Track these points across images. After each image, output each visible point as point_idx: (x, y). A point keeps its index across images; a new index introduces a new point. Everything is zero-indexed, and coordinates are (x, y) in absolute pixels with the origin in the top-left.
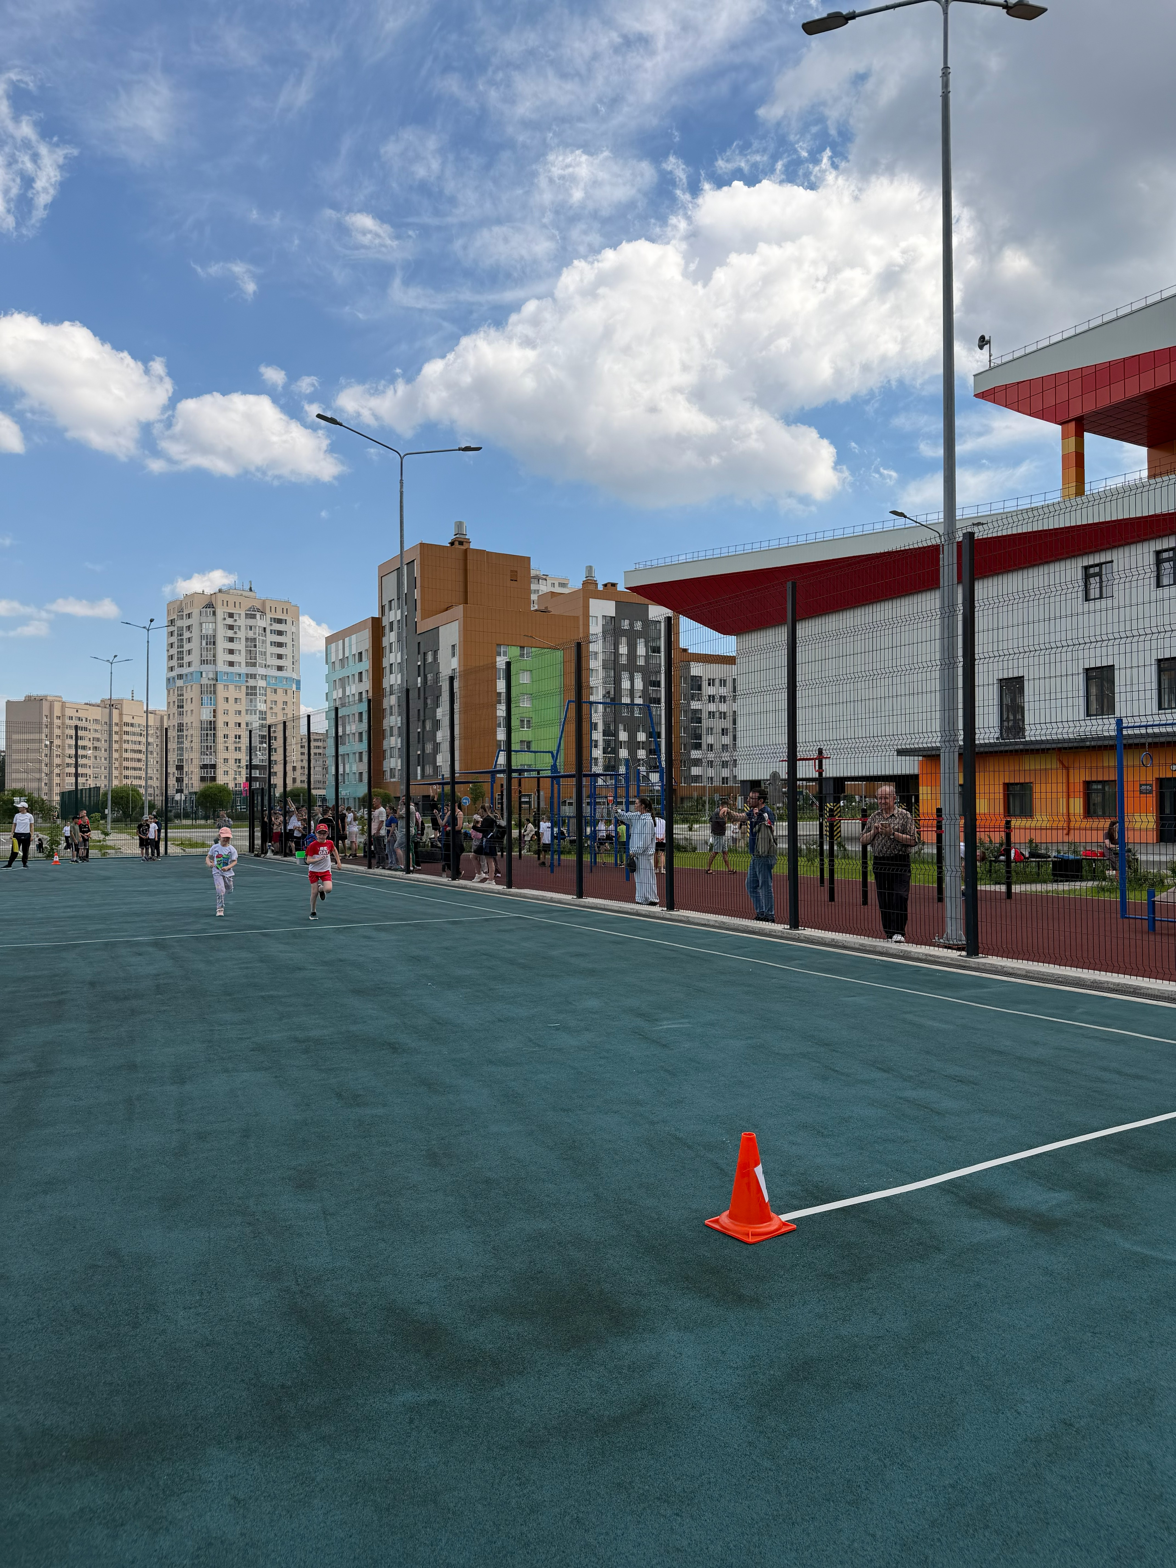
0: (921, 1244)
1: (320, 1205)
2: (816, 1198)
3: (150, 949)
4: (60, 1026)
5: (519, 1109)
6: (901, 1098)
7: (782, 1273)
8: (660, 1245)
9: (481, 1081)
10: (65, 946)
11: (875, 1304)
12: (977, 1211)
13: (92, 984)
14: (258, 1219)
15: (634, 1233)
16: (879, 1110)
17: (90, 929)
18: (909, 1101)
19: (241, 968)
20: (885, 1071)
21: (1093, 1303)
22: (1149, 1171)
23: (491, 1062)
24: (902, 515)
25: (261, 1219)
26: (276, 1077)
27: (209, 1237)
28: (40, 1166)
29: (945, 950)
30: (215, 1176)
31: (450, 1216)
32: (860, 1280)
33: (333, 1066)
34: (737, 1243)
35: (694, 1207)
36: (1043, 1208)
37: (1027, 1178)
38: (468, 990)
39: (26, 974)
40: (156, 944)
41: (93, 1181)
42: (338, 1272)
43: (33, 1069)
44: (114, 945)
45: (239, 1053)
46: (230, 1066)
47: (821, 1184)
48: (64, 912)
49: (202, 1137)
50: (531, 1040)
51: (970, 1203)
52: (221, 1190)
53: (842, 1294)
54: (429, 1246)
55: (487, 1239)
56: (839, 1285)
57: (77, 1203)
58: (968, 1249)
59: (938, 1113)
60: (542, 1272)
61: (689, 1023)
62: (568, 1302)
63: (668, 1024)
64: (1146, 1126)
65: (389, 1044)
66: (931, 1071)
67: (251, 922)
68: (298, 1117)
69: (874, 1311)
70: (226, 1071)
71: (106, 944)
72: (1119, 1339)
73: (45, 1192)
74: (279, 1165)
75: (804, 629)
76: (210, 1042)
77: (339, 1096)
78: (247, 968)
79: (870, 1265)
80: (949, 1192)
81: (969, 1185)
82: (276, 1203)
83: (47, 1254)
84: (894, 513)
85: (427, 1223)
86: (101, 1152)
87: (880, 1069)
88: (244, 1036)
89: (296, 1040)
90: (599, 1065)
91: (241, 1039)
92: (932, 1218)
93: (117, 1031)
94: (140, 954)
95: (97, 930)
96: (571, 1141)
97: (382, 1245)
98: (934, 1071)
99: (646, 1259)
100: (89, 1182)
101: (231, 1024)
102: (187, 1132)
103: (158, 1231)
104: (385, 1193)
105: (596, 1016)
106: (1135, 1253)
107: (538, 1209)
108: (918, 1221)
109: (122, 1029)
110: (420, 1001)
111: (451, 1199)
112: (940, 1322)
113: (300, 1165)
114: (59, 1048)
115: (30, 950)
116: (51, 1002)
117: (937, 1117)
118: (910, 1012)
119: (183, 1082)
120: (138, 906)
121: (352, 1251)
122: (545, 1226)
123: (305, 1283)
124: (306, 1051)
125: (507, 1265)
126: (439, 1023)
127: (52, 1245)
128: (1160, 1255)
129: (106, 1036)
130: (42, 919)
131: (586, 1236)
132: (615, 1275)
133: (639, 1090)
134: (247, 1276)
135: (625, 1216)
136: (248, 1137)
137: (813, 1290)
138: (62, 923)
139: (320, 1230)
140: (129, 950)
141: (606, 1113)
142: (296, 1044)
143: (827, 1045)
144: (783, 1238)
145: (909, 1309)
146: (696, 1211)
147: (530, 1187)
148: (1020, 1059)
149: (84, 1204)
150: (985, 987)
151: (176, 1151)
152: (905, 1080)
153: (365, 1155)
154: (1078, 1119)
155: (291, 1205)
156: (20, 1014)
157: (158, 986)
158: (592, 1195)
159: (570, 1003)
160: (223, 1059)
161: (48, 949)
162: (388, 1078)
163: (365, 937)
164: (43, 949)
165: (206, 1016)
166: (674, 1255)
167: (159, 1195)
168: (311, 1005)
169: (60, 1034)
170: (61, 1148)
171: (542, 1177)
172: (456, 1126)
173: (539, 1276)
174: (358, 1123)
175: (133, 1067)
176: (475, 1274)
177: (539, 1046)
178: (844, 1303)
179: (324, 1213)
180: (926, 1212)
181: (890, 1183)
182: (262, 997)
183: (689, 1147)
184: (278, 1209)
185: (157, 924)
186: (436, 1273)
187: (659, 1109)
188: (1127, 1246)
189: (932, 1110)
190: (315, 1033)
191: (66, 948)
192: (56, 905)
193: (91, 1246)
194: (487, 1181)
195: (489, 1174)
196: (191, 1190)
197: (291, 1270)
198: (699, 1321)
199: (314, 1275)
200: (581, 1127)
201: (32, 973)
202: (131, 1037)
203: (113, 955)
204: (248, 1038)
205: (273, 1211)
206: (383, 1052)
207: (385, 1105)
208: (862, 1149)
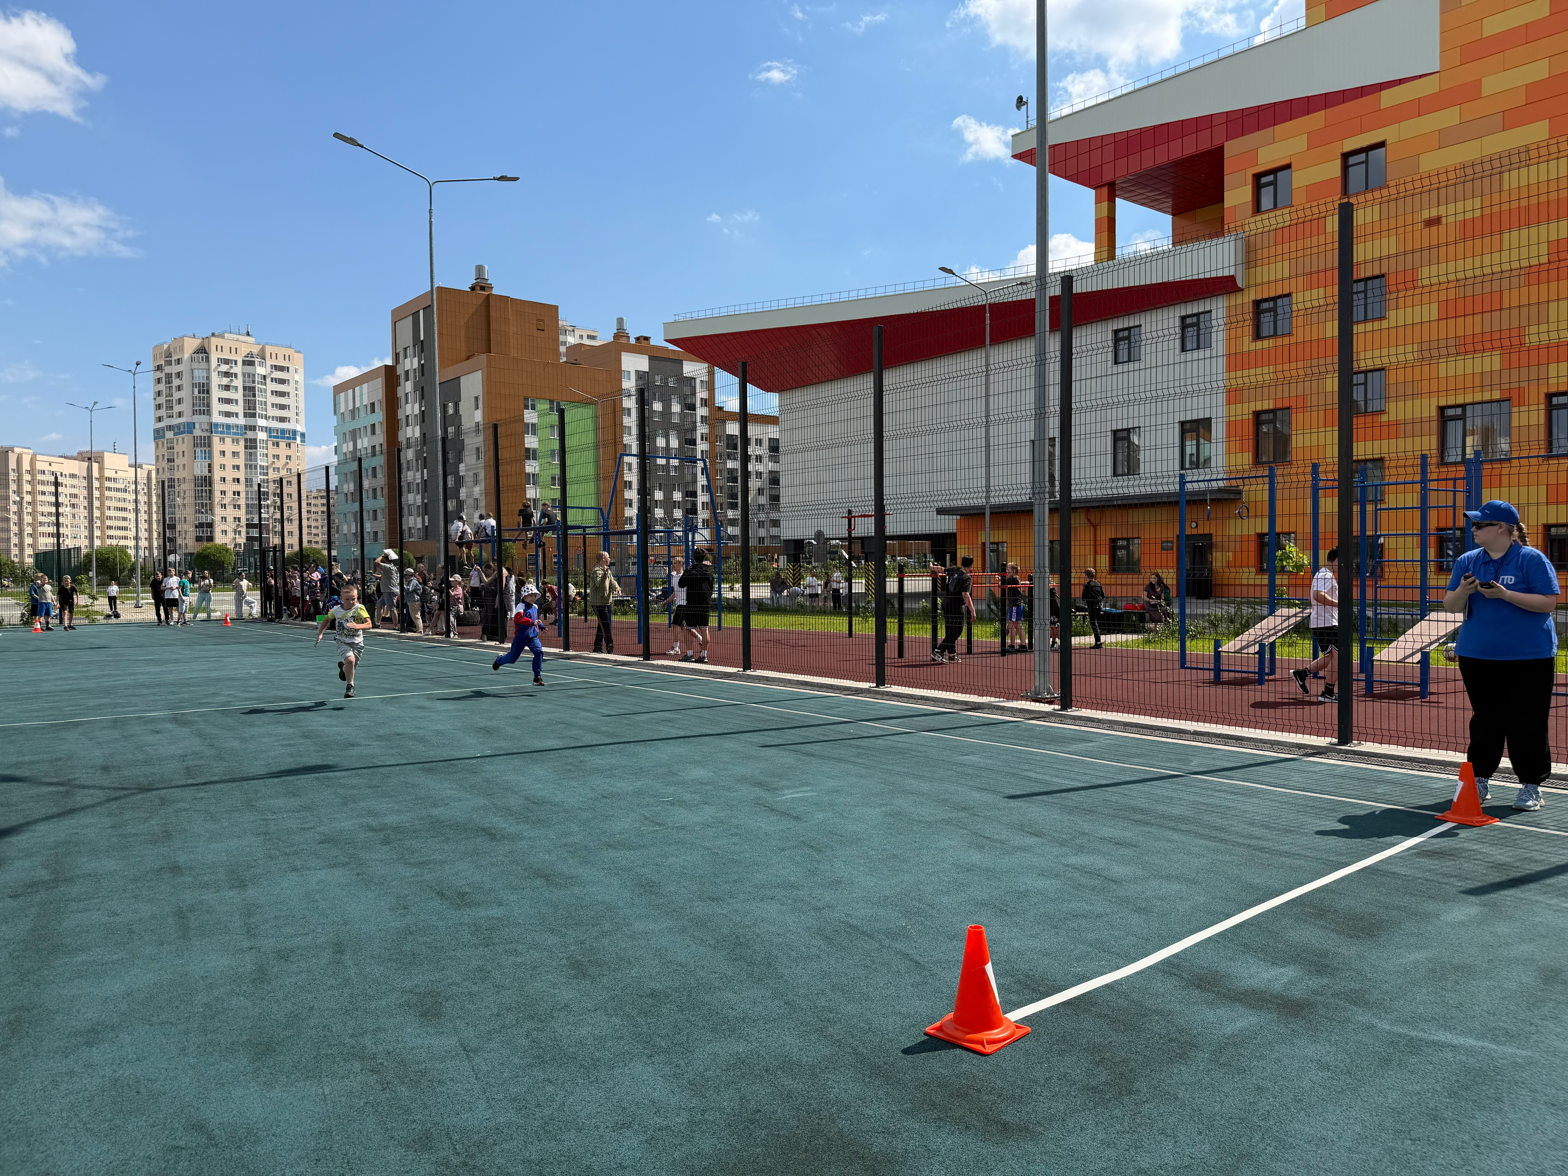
0: (1171, 1040)
1: (456, 1039)
2: (1034, 990)
3: (169, 726)
4: (73, 821)
5: (661, 901)
6: (1068, 866)
7: (1039, 1090)
8: (885, 1063)
9: (605, 869)
10: (63, 724)
11: (1160, 1123)
12: (1212, 996)
13: (106, 769)
14: (381, 1064)
15: (849, 1050)
16: (1053, 881)
17: (91, 704)
18: (1078, 869)
19: (282, 746)
20: (1037, 836)
21: (1390, 1101)
22: (1359, 937)
23: (610, 846)
24: (950, 272)
25: (385, 1064)
26: (358, 874)
27: (323, 1094)
28: (77, 1007)
29: (1037, 704)
30: (311, 1008)
31: (622, 1043)
32: (1130, 1093)
33: (425, 859)
34: (971, 1054)
35: (904, 1010)
36: (1277, 987)
37: (1244, 953)
38: (556, 764)
39: (20, 759)
40: (176, 720)
41: (151, 1025)
42: (505, 1131)
43: (47, 878)
44: (124, 722)
45: (305, 847)
46: (298, 863)
47: (1031, 973)
48: (56, 686)
49: (284, 956)
50: (647, 819)
51: (1198, 987)
52: (324, 1027)
53: (1117, 1112)
54: (609, 1085)
55: (678, 1071)
56: (1109, 1100)
57: (135, 1056)
58: (1226, 1044)
59: (1115, 881)
60: (759, 1111)
61: (812, 791)
62: (806, 1151)
63: (791, 794)
64: (1327, 885)
65: (484, 830)
66: (1083, 834)
67: (281, 693)
68: (398, 924)
69: (1163, 1132)
70: (295, 869)
71: (115, 721)
72: (1442, 1145)
73: (88, 1044)
74: (390, 988)
75: (891, 378)
76: (266, 834)
77: (441, 894)
78: (289, 745)
79: (1131, 1071)
80: (1171, 974)
81: (1188, 964)
82: (400, 1039)
83: (106, 1136)
84: (943, 269)
85: (597, 1054)
86: (155, 984)
87: (1031, 833)
88: (307, 826)
89: (371, 829)
90: (734, 844)
91: (304, 829)
92: (1169, 1007)
93: (146, 825)
94: (158, 732)
95: (100, 705)
96: (734, 936)
97: (550, 1089)
98: (1086, 834)
99: (877, 1083)
100: (147, 1027)
101: (287, 812)
102: (263, 950)
103: (252, 1090)
104: (533, 1018)
105: (709, 787)
106: (1400, 1035)
107: (724, 1027)
108: (1156, 1012)
109: (153, 822)
110: (504, 778)
111: (616, 1020)
112: (1242, 1139)
113: (417, 986)
114: (76, 849)
115: (21, 731)
116: (57, 793)
117: (1115, 887)
118: (1030, 770)
119: (242, 885)
120: (145, 677)
121: (515, 1100)
122: (740, 1048)
123: (466, 1151)
124: (386, 842)
125: (713, 1105)
126: (534, 803)
127: (111, 1120)
128: (1425, 1036)
129: (134, 831)
130: (30, 693)
131: (794, 1058)
132: (848, 1108)
133: (788, 870)
134: (387, 1147)
135: (831, 1029)
136: (342, 953)
137: (1084, 1110)
138: (57, 698)
139: (466, 1074)
140: (143, 727)
141: (761, 900)
142: (371, 834)
143: (965, 809)
144: (1020, 1044)
145: (1200, 1126)
146: (908, 1016)
147: (708, 998)
148: (1163, 816)
149: (145, 1058)
150: (1091, 741)
151: (253, 976)
152: (1061, 845)
153: (495, 969)
154: (1257, 881)
155: (420, 1042)
156: (20, 808)
157: (188, 769)
158: (782, 1004)
159: (676, 774)
160: (286, 854)
161: (43, 728)
162: (494, 870)
163: (419, 707)
164: (37, 728)
165: (254, 803)
166: (907, 1076)
167: (244, 1038)
168: (375, 787)
169: (75, 831)
170: (102, 980)
171: (717, 984)
172: (593, 926)
173: (757, 1116)
174: (473, 928)
175: (176, 870)
176: (679, 1120)
177: (658, 824)
178: (1126, 1124)
179: (465, 1050)
180: (1159, 1001)
181: (1102, 966)
182: (317, 778)
183: (870, 936)
184: (404, 1048)
185: (172, 697)
186: (630, 1123)
187: (819, 892)
188: (1387, 1027)
189: (1106, 878)
190: (391, 820)
191: (66, 726)
192: (45, 678)
193: (166, 1118)
194: (653, 994)
195: (652, 985)
196: (285, 1029)
197: (444, 1133)
198: (972, 1163)
199: (476, 1138)
200: (739, 919)
201: (27, 759)
202: (166, 831)
203: (125, 734)
204: (312, 828)
205: (398, 1051)
206: (480, 839)
207: (500, 904)
208: (1056, 927)
